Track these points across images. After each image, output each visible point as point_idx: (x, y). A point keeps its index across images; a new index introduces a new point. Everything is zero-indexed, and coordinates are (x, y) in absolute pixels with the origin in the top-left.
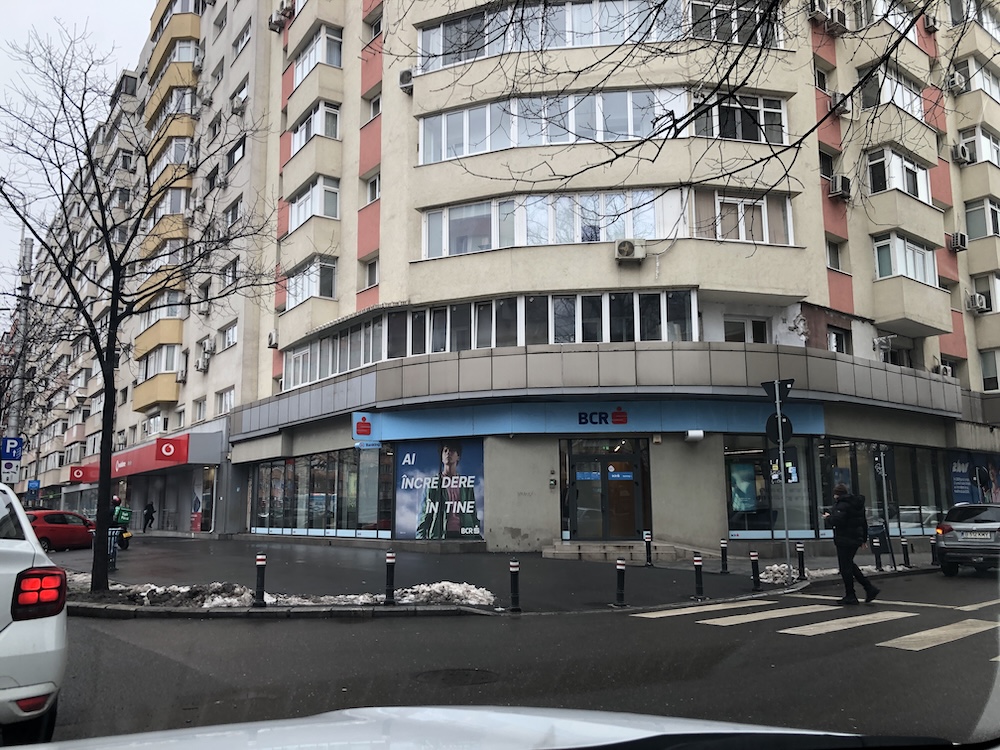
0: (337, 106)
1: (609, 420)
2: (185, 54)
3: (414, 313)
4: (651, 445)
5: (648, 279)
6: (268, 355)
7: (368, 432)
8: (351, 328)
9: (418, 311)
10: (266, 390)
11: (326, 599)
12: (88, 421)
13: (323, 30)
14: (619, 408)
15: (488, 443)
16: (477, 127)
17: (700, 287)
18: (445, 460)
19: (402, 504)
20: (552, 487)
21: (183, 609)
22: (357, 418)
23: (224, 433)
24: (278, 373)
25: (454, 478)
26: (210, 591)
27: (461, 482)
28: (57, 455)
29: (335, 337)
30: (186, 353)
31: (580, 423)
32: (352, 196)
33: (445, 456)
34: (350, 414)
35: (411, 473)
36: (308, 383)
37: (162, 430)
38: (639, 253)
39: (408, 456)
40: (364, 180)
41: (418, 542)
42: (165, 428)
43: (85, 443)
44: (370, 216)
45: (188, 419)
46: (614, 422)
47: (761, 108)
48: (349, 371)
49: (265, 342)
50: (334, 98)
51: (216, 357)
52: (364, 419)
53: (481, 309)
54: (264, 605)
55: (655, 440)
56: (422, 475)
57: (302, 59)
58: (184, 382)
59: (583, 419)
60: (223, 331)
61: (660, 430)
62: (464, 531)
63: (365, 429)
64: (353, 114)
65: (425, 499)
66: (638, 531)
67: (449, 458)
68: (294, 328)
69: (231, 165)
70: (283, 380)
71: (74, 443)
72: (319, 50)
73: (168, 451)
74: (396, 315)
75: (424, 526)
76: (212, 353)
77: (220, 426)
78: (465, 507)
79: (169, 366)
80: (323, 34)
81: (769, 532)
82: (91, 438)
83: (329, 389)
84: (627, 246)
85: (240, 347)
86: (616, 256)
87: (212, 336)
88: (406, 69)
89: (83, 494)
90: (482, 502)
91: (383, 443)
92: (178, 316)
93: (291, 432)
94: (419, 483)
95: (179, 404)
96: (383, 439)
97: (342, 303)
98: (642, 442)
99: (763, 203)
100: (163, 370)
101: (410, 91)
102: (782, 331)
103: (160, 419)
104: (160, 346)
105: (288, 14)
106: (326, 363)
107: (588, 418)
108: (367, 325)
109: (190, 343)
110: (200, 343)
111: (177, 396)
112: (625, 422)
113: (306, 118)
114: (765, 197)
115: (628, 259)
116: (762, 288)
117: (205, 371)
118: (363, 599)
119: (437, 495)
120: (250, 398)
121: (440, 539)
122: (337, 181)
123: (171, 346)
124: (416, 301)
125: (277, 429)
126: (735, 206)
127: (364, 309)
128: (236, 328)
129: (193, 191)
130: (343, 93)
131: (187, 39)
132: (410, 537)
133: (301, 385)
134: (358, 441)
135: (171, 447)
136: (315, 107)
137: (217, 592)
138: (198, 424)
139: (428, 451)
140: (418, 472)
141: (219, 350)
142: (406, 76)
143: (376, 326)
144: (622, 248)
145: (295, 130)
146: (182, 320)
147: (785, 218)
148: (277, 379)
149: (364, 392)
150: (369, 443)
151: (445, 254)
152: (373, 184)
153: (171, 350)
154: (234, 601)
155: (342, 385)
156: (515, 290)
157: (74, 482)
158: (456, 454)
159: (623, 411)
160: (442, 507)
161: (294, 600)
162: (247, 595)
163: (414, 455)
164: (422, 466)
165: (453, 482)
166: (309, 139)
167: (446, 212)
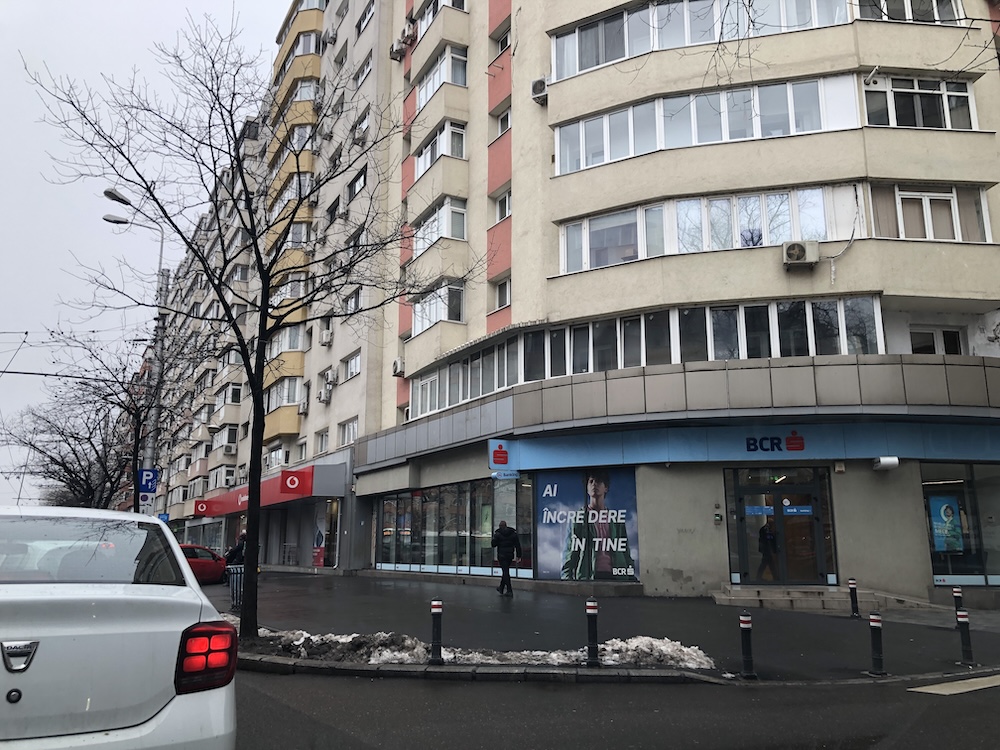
0: (463, 125)
1: (783, 445)
2: (306, 93)
3: (552, 332)
4: (832, 475)
5: (821, 286)
6: (391, 384)
7: (505, 461)
8: (483, 351)
9: (557, 330)
10: (390, 419)
11: (512, 656)
12: (211, 455)
13: (448, 50)
14: (794, 433)
15: (640, 474)
16: (618, 134)
17: (885, 293)
18: (591, 492)
19: (545, 540)
20: (718, 523)
21: (347, 664)
22: (493, 445)
23: (348, 464)
24: (403, 402)
25: (602, 512)
26: (376, 643)
27: (610, 517)
28: (181, 490)
29: (466, 362)
30: (308, 386)
31: (749, 450)
32: (481, 215)
33: (590, 488)
34: (485, 443)
35: (553, 506)
36: (437, 411)
37: (283, 463)
38: (811, 257)
39: (549, 487)
40: (492, 198)
41: (563, 583)
42: (287, 461)
43: (207, 477)
44: (500, 234)
45: (310, 451)
46: (788, 449)
47: (944, 91)
48: (481, 396)
49: (389, 370)
50: (459, 117)
51: (339, 388)
52: (500, 447)
53: (628, 324)
54: (441, 663)
55: (837, 469)
56: (565, 508)
57: (425, 82)
58: (306, 414)
59: (752, 445)
60: (345, 361)
61: (844, 458)
62: (615, 571)
63: (502, 457)
64: (481, 131)
65: (570, 535)
66: (822, 575)
67: (596, 490)
68: (421, 355)
69: (352, 196)
70: (410, 408)
71: (198, 477)
72: (444, 70)
73: (293, 483)
74: (534, 334)
75: (570, 565)
76: (335, 384)
77: (343, 458)
78: (617, 545)
79: (291, 398)
80: (448, 55)
81: (982, 577)
82: (213, 473)
83: (462, 415)
84: (797, 249)
85: (363, 376)
86: (785, 261)
87: (335, 367)
88: (538, 78)
89: (206, 527)
90: (636, 540)
91: (520, 472)
92: (299, 349)
93: (419, 462)
94: (562, 518)
95: (300, 436)
96: (521, 469)
97: (470, 327)
98: (822, 472)
99: (953, 198)
100: (285, 403)
101: (543, 102)
102: (979, 342)
103: (280, 454)
104: (282, 379)
105: (409, 42)
106: (455, 390)
107: (758, 444)
108: (501, 347)
109: (312, 374)
110: (322, 375)
111: (299, 429)
112: (801, 448)
113: (431, 140)
114: (954, 191)
115: (797, 262)
116: (958, 292)
117: (328, 402)
118: (556, 657)
119: (584, 530)
120: (374, 430)
121: (588, 580)
122: (464, 202)
123: (292, 378)
124: (555, 318)
125: (404, 460)
126: (919, 201)
127: (495, 332)
128: (358, 358)
129: (313, 225)
130: (468, 112)
131: (309, 79)
132: (555, 577)
133: (429, 413)
134: (495, 470)
135: (295, 479)
136: (440, 128)
137: (385, 645)
138: (320, 456)
139: (571, 481)
140: (561, 504)
141: (341, 380)
142: (539, 87)
143: (511, 346)
144: (792, 252)
145: (419, 153)
146: (304, 353)
147: (979, 212)
148: (402, 409)
149: (500, 417)
150: (506, 473)
151: (586, 267)
152: (503, 204)
153: (292, 383)
154: (405, 655)
155: (475, 411)
156: (667, 302)
157: (197, 516)
158: (603, 485)
159: (798, 435)
160: (590, 544)
161: (477, 657)
162: (420, 649)
163: (556, 486)
164: (564, 498)
165: (601, 516)
166: (434, 161)
167: (586, 224)
